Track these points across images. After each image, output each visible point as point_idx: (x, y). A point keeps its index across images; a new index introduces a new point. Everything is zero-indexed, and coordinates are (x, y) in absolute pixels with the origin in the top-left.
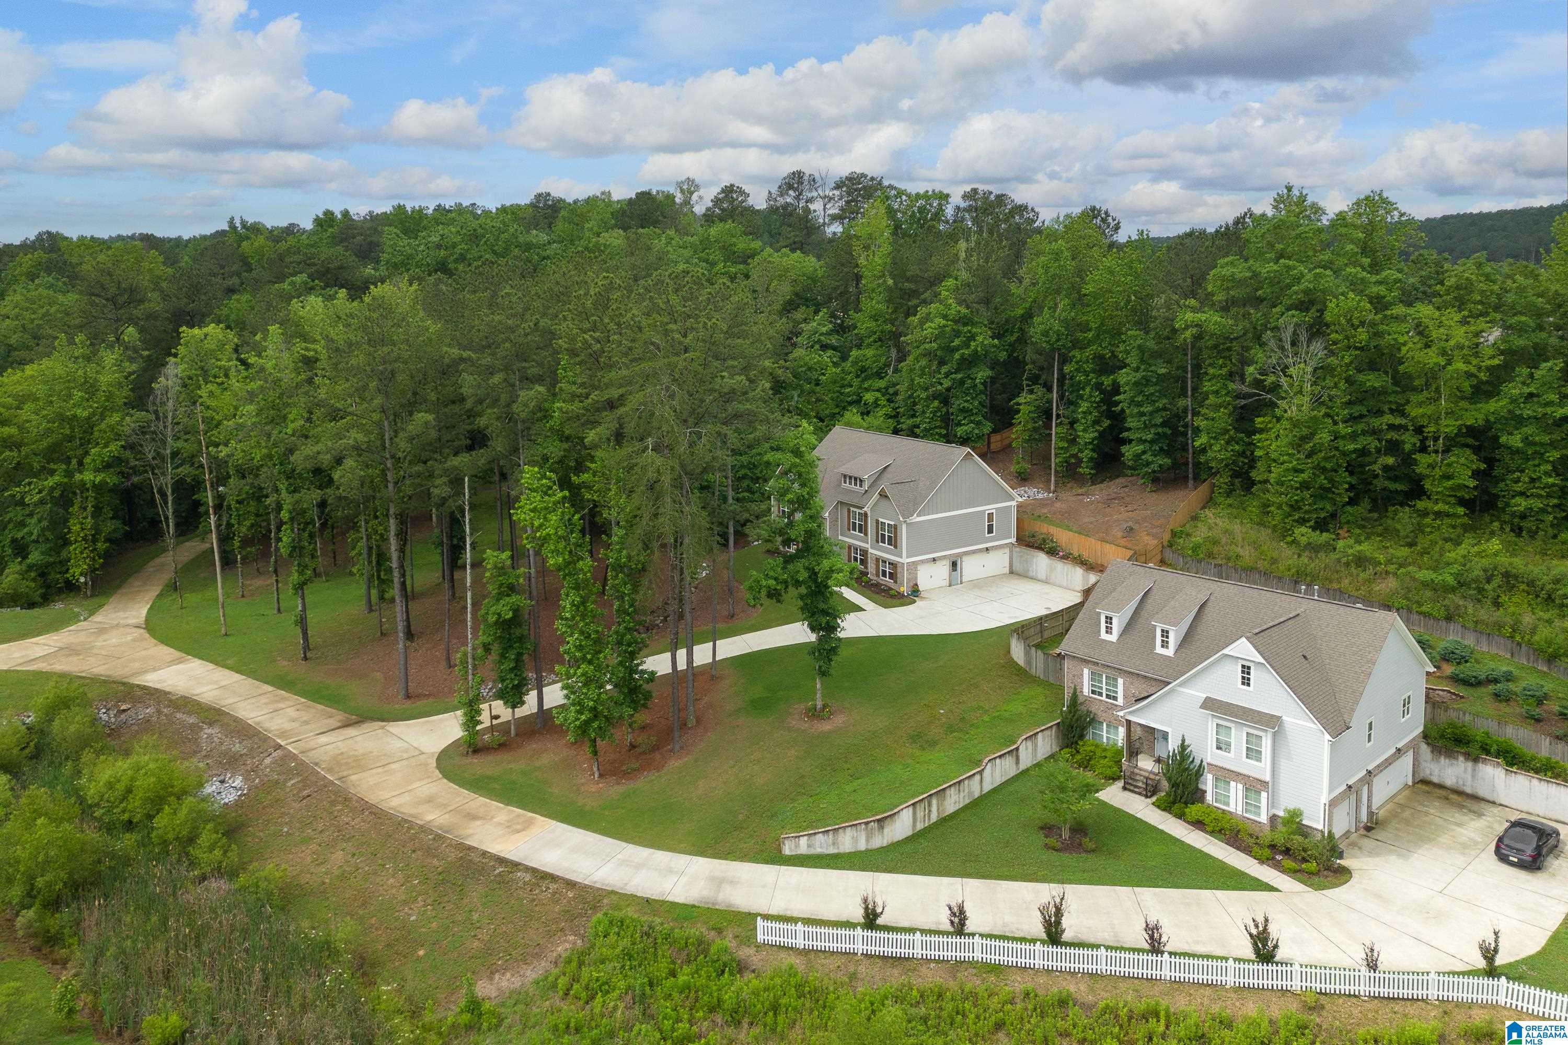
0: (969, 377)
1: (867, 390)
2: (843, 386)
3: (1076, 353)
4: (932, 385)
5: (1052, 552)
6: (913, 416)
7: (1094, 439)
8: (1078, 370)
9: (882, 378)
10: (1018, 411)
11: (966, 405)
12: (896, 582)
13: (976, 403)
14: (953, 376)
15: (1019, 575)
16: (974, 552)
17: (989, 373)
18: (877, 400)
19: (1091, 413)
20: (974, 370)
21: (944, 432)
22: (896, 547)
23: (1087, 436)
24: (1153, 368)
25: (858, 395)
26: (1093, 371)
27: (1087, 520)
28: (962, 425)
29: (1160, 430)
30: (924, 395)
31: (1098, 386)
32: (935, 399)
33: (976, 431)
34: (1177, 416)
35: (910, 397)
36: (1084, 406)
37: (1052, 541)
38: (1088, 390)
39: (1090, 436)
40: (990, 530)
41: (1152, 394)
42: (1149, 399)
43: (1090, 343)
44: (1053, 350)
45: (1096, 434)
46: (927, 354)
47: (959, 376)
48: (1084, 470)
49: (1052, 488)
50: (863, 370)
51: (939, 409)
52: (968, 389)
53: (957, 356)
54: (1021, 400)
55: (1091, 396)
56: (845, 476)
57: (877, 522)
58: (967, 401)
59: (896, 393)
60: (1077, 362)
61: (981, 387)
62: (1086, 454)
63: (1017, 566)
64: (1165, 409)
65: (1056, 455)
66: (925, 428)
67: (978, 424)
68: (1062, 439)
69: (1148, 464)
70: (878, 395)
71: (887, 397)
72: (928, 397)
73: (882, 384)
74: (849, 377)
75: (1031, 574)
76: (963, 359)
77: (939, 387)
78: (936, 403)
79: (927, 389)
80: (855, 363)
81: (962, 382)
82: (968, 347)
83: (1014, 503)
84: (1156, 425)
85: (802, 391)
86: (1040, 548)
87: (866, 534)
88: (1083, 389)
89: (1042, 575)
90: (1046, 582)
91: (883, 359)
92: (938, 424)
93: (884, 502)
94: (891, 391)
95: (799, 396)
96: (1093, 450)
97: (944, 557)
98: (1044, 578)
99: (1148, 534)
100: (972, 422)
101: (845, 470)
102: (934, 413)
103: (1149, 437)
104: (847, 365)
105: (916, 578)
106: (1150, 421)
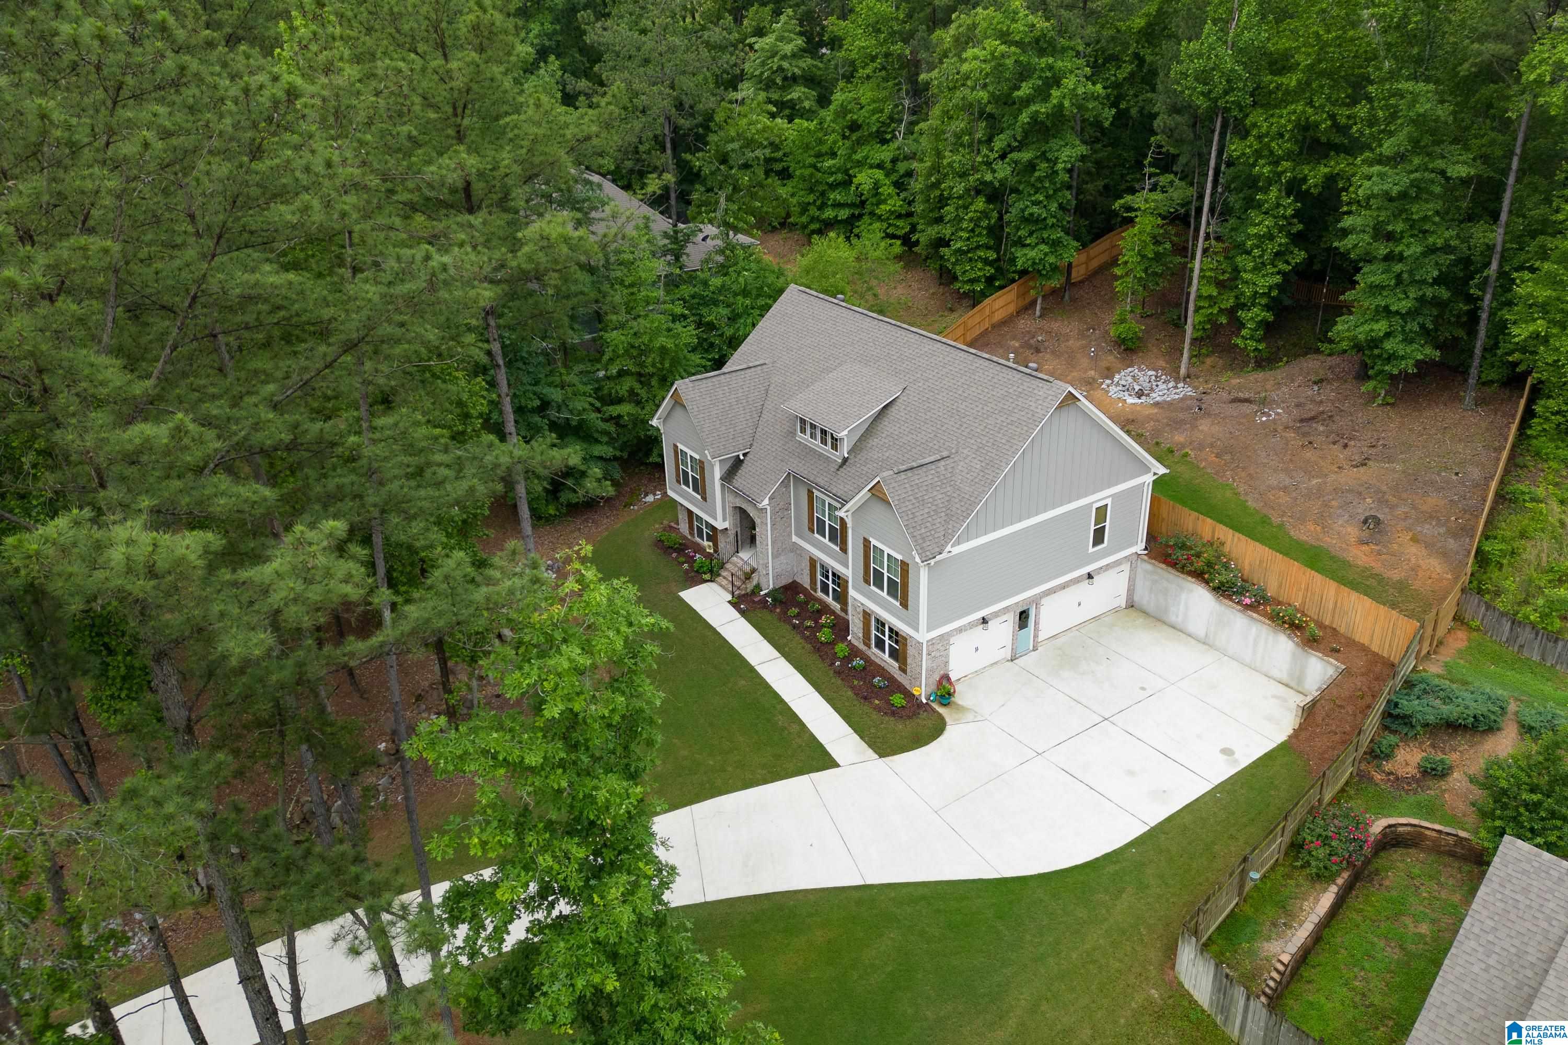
0: (1043, 156)
1: (860, 164)
2: (819, 155)
3: (1257, 117)
4: (975, 169)
5: (1224, 590)
6: (939, 220)
7: (1271, 288)
8: (1258, 154)
9: (884, 142)
10: (1130, 221)
11: (1035, 209)
12: (903, 670)
13: (1054, 207)
14: (1015, 155)
15: (1145, 613)
16: (1064, 587)
17: (1083, 149)
18: (877, 185)
19: (1271, 238)
20: (1054, 144)
21: (992, 255)
22: (905, 605)
23: (1261, 282)
24: (1440, 164)
25: (846, 172)
26: (1288, 156)
27: (1273, 481)
28: (1024, 246)
29: (1429, 292)
30: (959, 189)
31: (1294, 188)
32: (978, 192)
33: (1052, 259)
34: (1466, 262)
35: (936, 185)
36: (1260, 225)
37: (1226, 567)
38: (1273, 193)
39: (1266, 281)
40: (1099, 536)
41: (1425, 219)
42: (1419, 229)
43: (1290, 96)
44: (1213, 112)
45: (1278, 279)
46: (967, 107)
47: (1026, 156)
48: (1246, 340)
49: (1183, 371)
50: (854, 127)
51: (985, 214)
52: (1039, 179)
53: (1024, 117)
54: (1138, 200)
55: (1278, 205)
56: (803, 421)
57: (866, 543)
58: (1036, 203)
59: (909, 174)
60: (1260, 138)
61: (1066, 177)
62: (1254, 315)
63: (1143, 596)
64: (1447, 249)
65: (1197, 309)
66: (959, 250)
67: (1055, 244)
68: (1210, 280)
69: (1391, 358)
70: (879, 174)
71: (894, 177)
72: (967, 190)
73: (884, 154)
74: (831, 138)
75: (1172, 618)
76: (1035, 123)
77: (988, 177)
78: (980, 204)
79: (963, 175)
80: (843, 111)
81: (1031, 167)
82: (1046, 98)
83: (1149, 479)
84: (1423, 282)
85: (736, 189)
86: (1199, 575)
87: (844, 550)
88: (1266, 190)
89: (1197, 626)
90: (1205, 642)
91: (888, 108)
92: (983, 240)
93: (878, 509)
94: (902, 167)
95: (729, 199)
96: (1267, 308)
97: (1006, 610)
98: (1201, 633)
99: (1414, 540)
100: (1043, 241)
101: (799, 406)
102: (976, 222)
103: (1404, 305)
104: (827, 114)
105: (947, 663)
106: (1411, 272)
